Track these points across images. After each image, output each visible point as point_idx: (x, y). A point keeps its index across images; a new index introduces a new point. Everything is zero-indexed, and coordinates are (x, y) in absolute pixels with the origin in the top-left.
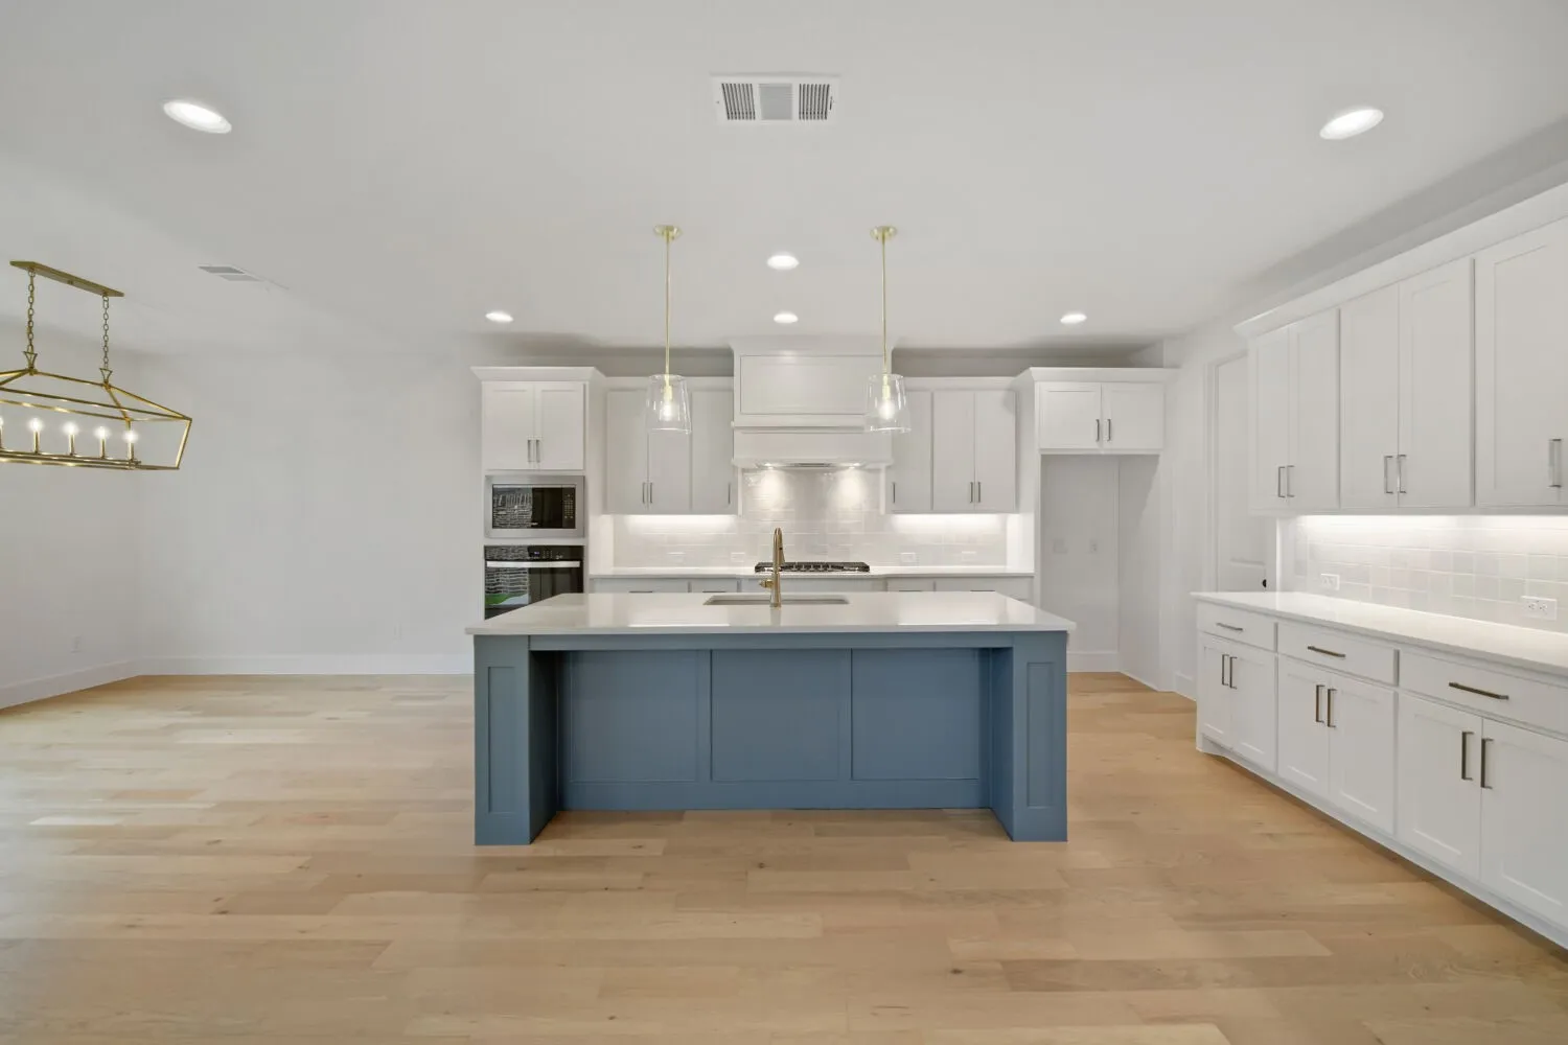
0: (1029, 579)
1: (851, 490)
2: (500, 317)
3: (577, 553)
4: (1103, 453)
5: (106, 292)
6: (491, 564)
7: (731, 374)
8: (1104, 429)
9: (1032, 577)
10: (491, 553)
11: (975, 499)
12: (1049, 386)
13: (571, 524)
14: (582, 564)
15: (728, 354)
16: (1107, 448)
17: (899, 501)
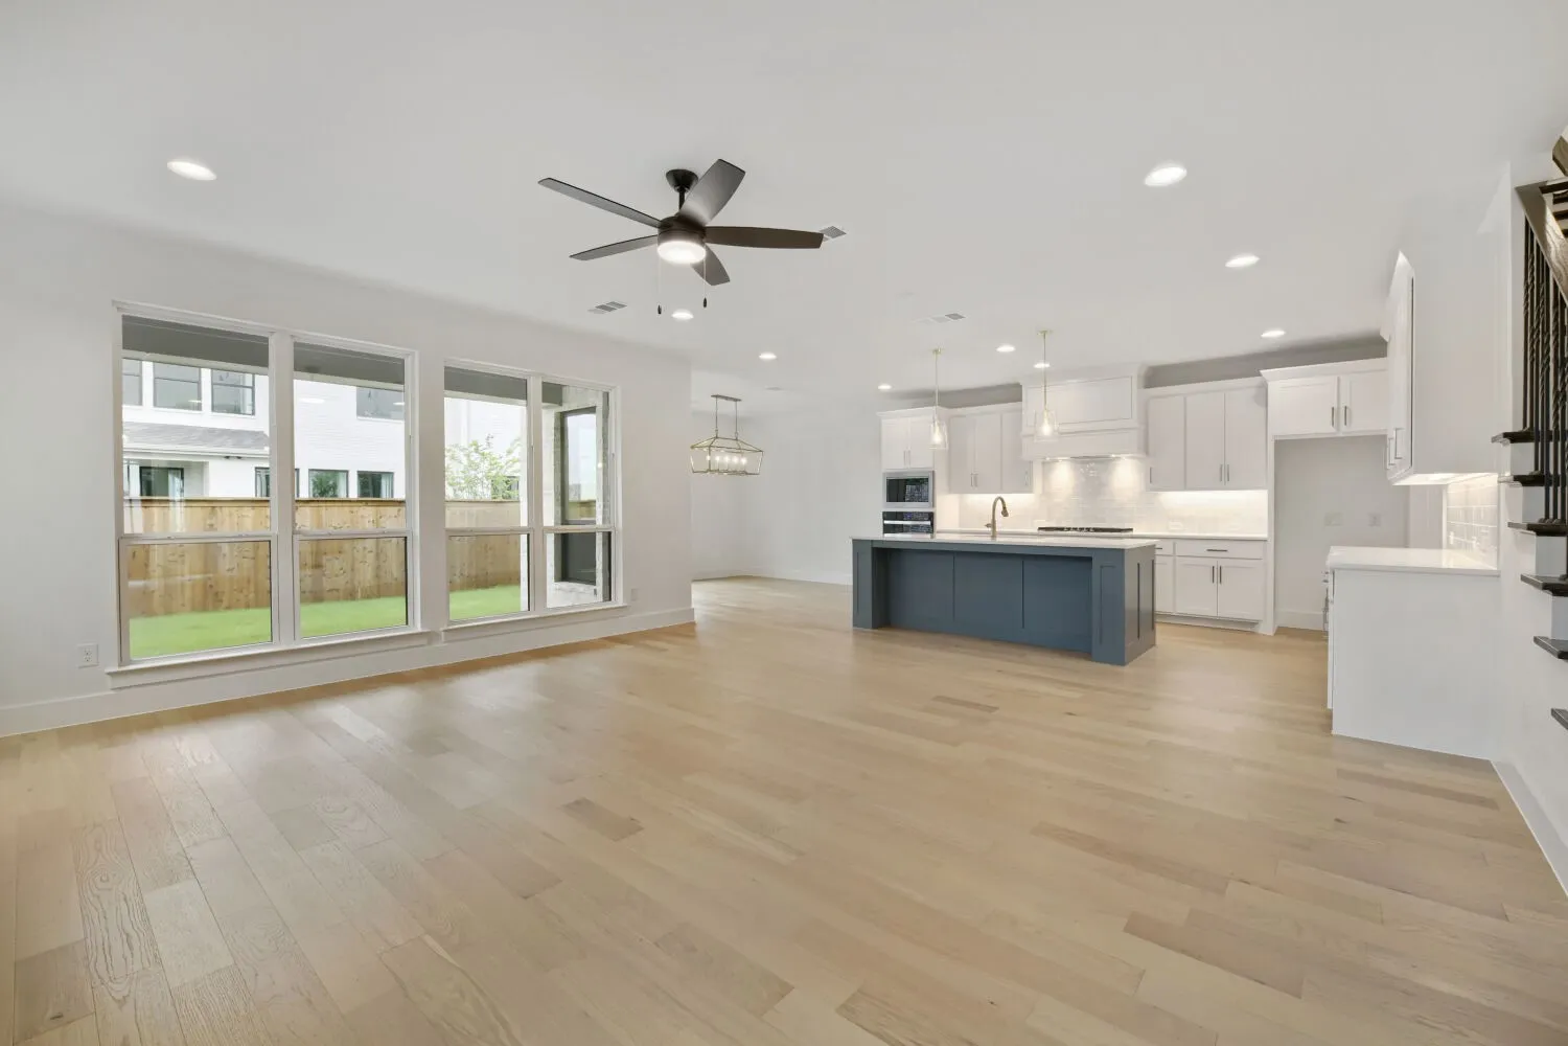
0: (1262, 543)
1: (1126, 475)
2: (885, 387)
3: (931, 516)
4: (1341, 435)
5: (736, 400)
6: (886, 522)
7: (1020, 400)
8: (1340, 414)
9: (1265, 541)
10: (887, 516)
11: (1225, 478)
12: (1282, 383)
13: (925, 500)
14: (932, 524)
15: (1018, 387)
16: (1344, 431)
17: (1155, 481)
